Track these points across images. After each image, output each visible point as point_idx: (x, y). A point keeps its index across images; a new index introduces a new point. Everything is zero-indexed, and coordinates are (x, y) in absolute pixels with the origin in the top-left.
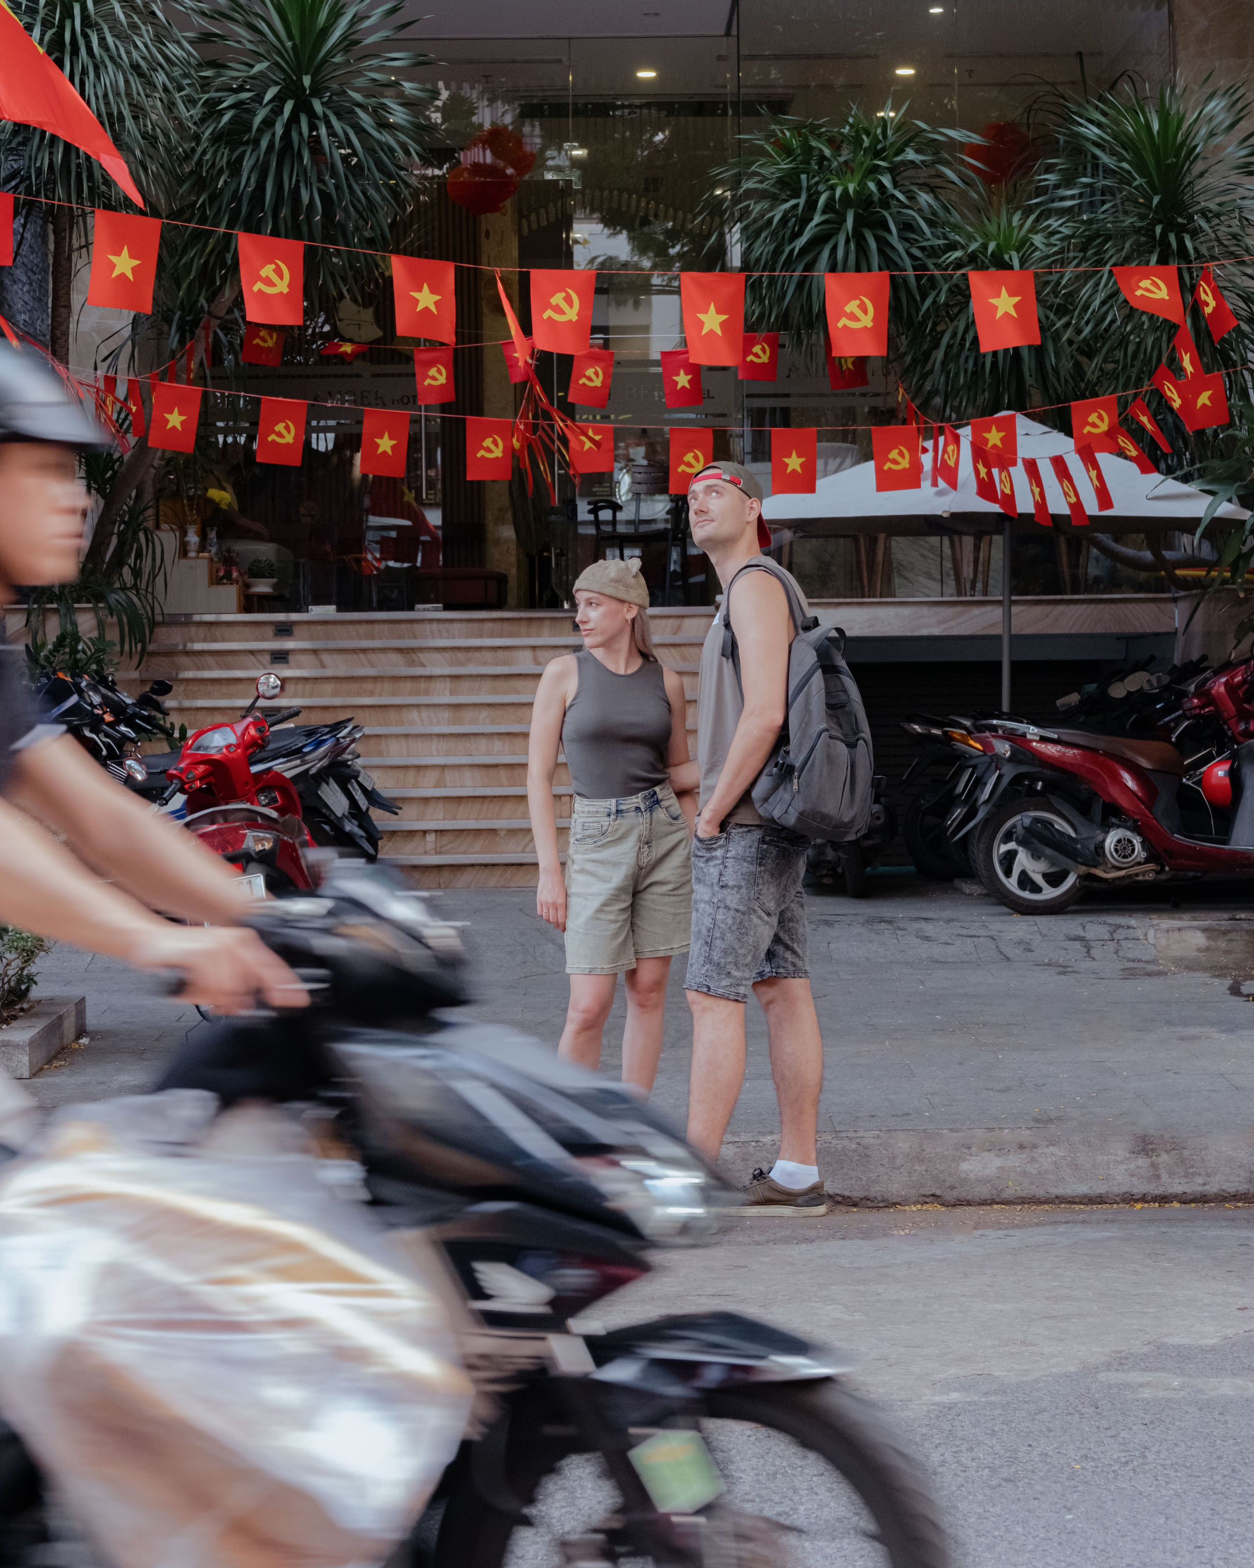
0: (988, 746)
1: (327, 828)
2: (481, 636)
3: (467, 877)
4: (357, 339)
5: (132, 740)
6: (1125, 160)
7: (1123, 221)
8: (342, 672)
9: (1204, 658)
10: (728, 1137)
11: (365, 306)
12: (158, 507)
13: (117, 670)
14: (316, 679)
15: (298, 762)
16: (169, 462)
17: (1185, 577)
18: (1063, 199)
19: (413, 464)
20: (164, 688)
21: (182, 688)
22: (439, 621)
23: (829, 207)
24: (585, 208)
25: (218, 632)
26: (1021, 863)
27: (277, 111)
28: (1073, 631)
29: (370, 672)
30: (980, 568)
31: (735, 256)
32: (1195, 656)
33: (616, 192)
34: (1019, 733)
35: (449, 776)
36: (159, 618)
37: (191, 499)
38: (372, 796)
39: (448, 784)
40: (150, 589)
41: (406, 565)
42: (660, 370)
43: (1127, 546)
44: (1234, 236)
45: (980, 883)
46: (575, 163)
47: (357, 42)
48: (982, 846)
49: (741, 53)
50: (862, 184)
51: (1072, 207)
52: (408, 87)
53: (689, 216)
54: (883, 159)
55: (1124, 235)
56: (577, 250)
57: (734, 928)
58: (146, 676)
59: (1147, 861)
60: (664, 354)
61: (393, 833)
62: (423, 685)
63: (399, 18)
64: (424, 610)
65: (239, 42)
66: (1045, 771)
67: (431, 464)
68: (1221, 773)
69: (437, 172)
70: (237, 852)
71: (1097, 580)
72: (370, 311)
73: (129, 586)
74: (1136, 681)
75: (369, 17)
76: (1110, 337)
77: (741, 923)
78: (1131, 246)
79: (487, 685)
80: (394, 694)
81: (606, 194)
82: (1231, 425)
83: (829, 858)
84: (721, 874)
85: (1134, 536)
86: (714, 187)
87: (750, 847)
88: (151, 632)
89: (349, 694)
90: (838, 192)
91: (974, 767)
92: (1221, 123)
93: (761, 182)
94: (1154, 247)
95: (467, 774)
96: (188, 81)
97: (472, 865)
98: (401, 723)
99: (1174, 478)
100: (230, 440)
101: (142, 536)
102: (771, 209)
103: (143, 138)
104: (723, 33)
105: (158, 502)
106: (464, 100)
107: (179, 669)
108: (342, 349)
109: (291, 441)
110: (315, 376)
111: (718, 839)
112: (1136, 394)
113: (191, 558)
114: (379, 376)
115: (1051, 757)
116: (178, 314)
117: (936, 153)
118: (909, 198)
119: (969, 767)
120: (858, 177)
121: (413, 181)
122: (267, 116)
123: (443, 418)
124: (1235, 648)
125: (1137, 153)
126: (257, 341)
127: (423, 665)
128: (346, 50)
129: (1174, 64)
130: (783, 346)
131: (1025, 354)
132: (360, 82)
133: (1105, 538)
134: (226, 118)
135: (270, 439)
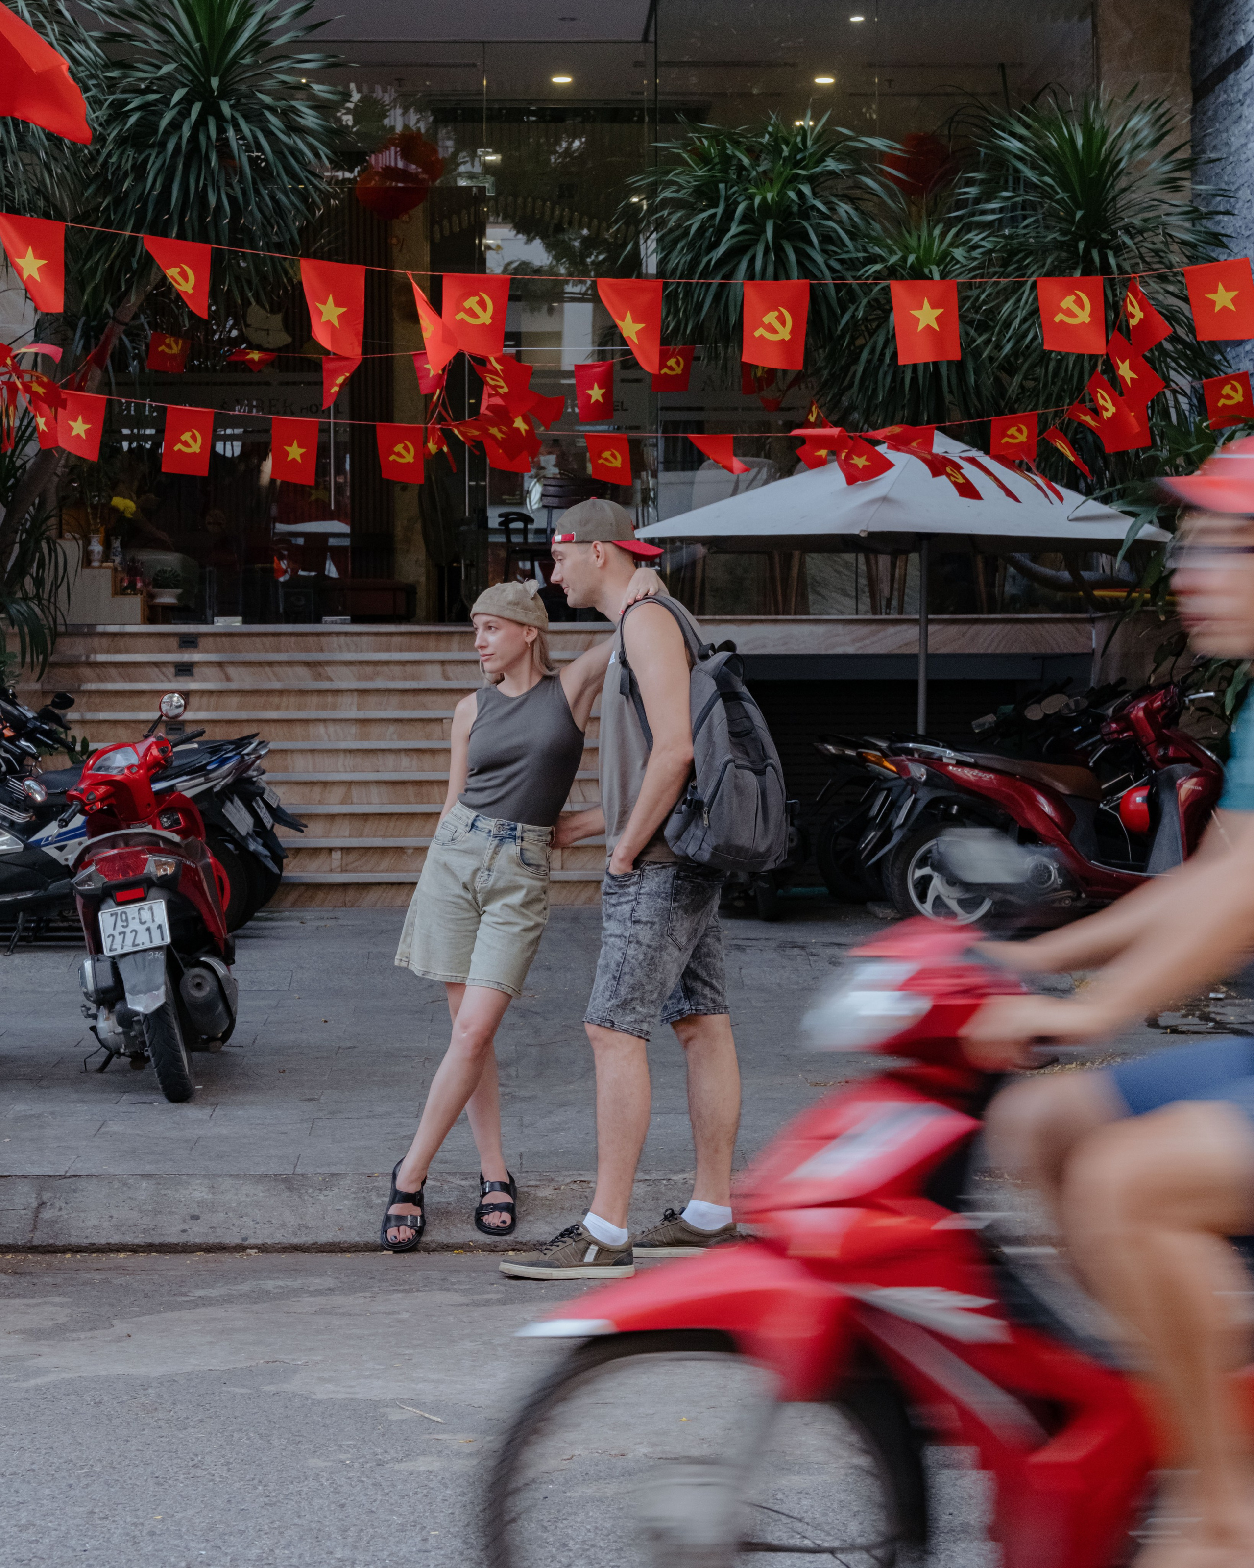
0: (902, 770)
1: (231, 846)
2: (388, 650)
3: (372, 896)
4: (266, 346)
5: (33, 756)
6: (1048, 175)
7: (1045, 237)
8: (247, 686)
9: (1122, 681)
10: (641, 1176)
11: (273, 311)
12: (61, 516)
13: (17, 682)
14: (221, 693)
15: (202, 780)
16: (73, 469)
17: (1103, 598)
18: (984, 212)
19: (322, 471)
20: (65, 701)
21: (84, 700)
22: (346, 634)
23: (746, 218)
24: (498, 215)
25: (122, 643)
26: (935, 888)
27: (184, 113)
28: (990, 651)
29: (277, 685)
30: (896, 585)
31: (651, 265)
32: (1113, 678)
33: (530, 200)
34: (936, 756)
35: (355, 792)
36: (61, 629)
37: (94, 507)
38: (277, 814)
39: (355, 800)
40: (53, 600)
41: (313, 574)
42: (573, 381)
43: (1045, 566)
44: (1156, 252)
45: (893, 907)
46: (488, 168)
47: (267, 43)
48: (896, 871)
49: (659, 59)
50: (782, 194)
51: (993, 221)
52: (317, 88)
53: (604, 225)
54: (803, 168)
55: (1046, 250)
56: (491, 257)
57: (644, 964)
58: (48, 687)
59: (1063, 887)
60: (578, 367)
61: (298, 851)
62: (330, 699)
63: (310, 18)
64: (332, 622)
65: (145, 42)
66: (961, 795)
67: (340, 470)
68: (1139, 799)
69: (348, 175)
70: (138, 877)
71: (1013, 598)
72: (279, 317)
73: (31, 595)
74: (1053, 704)
75: (277, 18)
76: (1030, 355)
77: (651, 959)
78: (1052, 262)
79: (395, 699)
80: (300, 708)
81: (520, 200)
82: (1154, 444)
83: (741, 881)
84: (633, 910)
85: (1052, 555)
86: (628, 196)
87: (665, 882)
88: (53, 643)
89: (255, 708)
90: (757, 200)
91: (889, 790)
92: (1145, 138)
93: (677, 191)
94: (1077, 263)
95: (374, 790)
96: (94, 82)
97: (379, 884)
98: (306, 738)
99: (1095, 499)
100: (134, 445)
101: (44, 545)
102: (688, 217)
103: (48, 139)
104: (640, 39)
105: (61, 510)
106: (375, 103)
107: (81, 681)
108: (249, 357)
109: (198, 451)
110: (222, 384)
111: (631, 876)
112: (1056, 412)
113: (94, 568)
114: (287, 383)
115: (968, 782)
116: (83, 319)
117: (857, 162)
118: (830, 209)
119: (884, 789)
120: (777, 186)
121: (323, 186)
122: (174, 119)
123: (352, 426)
124: (1154, 671)
125: (1061, 168)
126: (162, 348)
127: (329, 679)
128: (256, 51)
129: (1097, 78)
130: (698, 358)
131: (944, 371)
132: (269, 84)
133: (1022, 557)
134: (132, 120)
135: (176, 448)
